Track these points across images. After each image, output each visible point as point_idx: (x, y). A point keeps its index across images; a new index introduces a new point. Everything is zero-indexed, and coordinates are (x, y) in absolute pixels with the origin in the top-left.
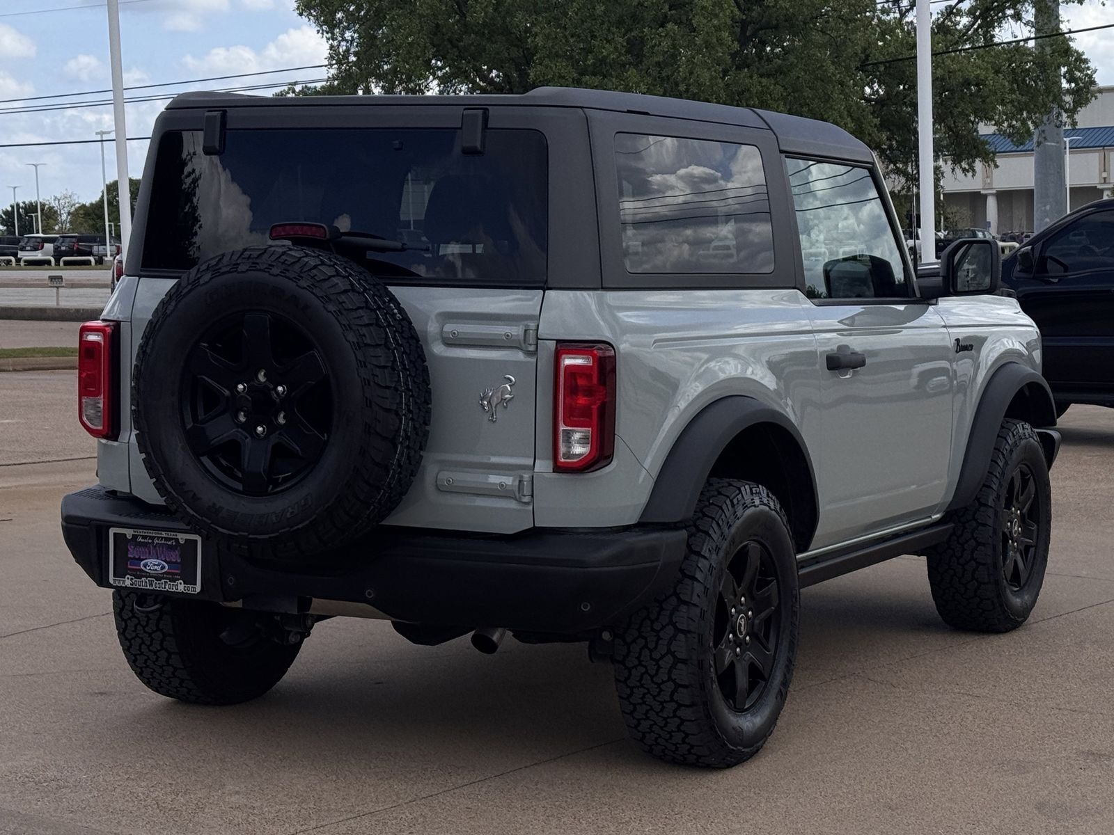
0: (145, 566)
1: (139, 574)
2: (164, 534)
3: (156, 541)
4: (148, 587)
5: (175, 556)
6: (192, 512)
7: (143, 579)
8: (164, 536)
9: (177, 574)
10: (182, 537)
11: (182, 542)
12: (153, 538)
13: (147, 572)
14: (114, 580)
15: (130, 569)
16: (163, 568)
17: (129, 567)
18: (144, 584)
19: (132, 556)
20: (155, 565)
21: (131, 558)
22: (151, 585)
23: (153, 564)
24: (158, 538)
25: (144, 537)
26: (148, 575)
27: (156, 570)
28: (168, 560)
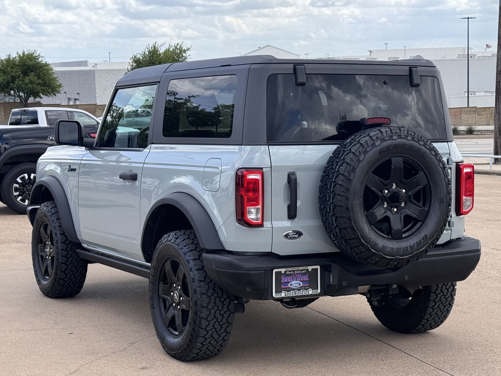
0: (291, 285)
1: (289, 290)
2: (301, 268)
3: (296, 272)
4: (294, 295)
5: (306, 278)
6: (374, 251)
7: (291, 291)
8: (301, 269)
9: (307, 286)
10: (310, 268)
11: (310, 270)
12: (294, 271)
13: (292, 288)
14: (276, 295)
15: (283, 288)
16: (300, 284)
17: (282, 287)
18: (292, 294)
19: (284, 282)
20: (296, 284)
21: (283, 283)
22: (295, 294)
23: (295, 284)
24: (297, 270)
25: (290, 271)
26: (293, 290)
27: (296, 286)
28: (302, 280)
